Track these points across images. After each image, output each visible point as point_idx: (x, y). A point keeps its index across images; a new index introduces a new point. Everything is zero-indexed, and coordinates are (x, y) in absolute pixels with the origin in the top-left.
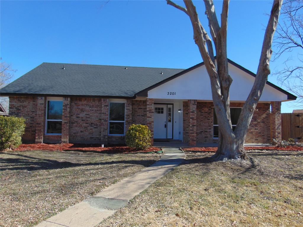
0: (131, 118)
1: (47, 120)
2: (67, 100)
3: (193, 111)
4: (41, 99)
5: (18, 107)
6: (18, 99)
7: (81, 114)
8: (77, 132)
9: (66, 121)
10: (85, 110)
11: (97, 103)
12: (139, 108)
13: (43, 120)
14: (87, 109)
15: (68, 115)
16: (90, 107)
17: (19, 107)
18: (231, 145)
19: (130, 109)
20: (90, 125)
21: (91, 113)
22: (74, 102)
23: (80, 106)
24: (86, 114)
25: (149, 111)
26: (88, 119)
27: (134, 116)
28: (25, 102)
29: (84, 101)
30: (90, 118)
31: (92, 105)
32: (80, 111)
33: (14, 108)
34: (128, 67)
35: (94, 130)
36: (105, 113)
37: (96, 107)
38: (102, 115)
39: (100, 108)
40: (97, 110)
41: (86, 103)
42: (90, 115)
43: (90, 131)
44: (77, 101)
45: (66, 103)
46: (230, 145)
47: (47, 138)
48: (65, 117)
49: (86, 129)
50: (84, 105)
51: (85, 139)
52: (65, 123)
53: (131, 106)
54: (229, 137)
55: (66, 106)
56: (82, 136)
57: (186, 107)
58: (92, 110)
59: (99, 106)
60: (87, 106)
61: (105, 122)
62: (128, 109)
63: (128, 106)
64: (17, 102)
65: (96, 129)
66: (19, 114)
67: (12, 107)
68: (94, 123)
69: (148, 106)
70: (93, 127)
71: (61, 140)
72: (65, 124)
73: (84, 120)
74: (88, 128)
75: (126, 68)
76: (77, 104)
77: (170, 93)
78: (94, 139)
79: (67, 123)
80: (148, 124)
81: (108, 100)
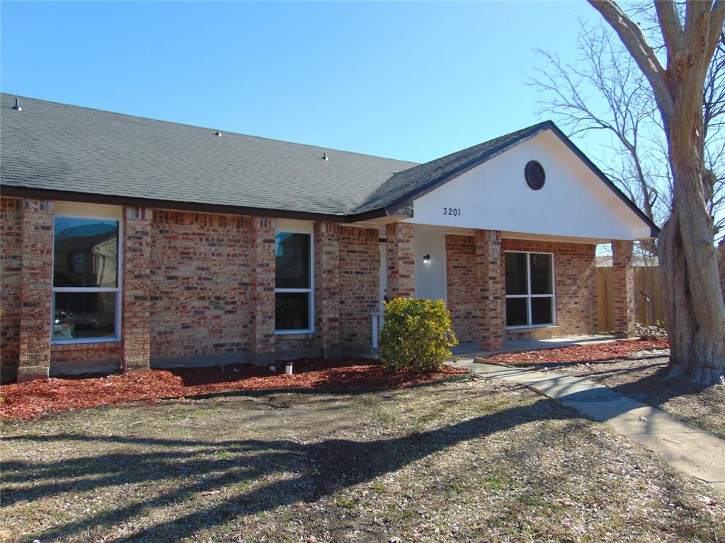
0: (338, 281)
1: (52, 290)
2: (143, 218)
3: (494, 259)
7: (181, 268)
8: (169, 330)
9: (140, 293)
10: (195, 254)
11: (233, 231)
12: (349, 252)
13: (49, 288)
14: (202, 250)
16: (210, 245)
19: (333, 253)
20: (211, 303)
21: (215, 265)
22: (159, 227)
23: (177, 239)
24: (199, 269)
25: (403, 258)
26: (207, 285)
29: (192, 223)
30: (211, 279)
31: (216, 237)
32: (179, 257)
35: (226, 319)
36: (267, 265)
37: (229, 246)
38: (259, 270)
39: (241, 246)
40: (234, 255)
41: (197, 231)
42: (212, 270)
43: (214, 322)
44: (167, 223)
45: (139, 229)
48: (137, 277)
49: (197, 316)
50: (192, 237)
51: (197, 351)
52: (137, 298)
53: (336, 244)
55: (140, 238)
56: (186, 343)
57: (453, 249)
58: (219, 255)
59: (238, 241)
60: (201, 239)
61: (266, 293)
63: (328, 244)
65: (232, 315)
68: (224, 298)
69: (400, 245)
70: (223, 309)
71: (124, 361)
72: (138, 304)
73: (191, 289)
74: (207, 313)
75: (217, 134)
76: (167, 232)
77: (448, 212)
78: (227, 350)
79: (145, 298)
80: (403, 295)
81: (274, 223)
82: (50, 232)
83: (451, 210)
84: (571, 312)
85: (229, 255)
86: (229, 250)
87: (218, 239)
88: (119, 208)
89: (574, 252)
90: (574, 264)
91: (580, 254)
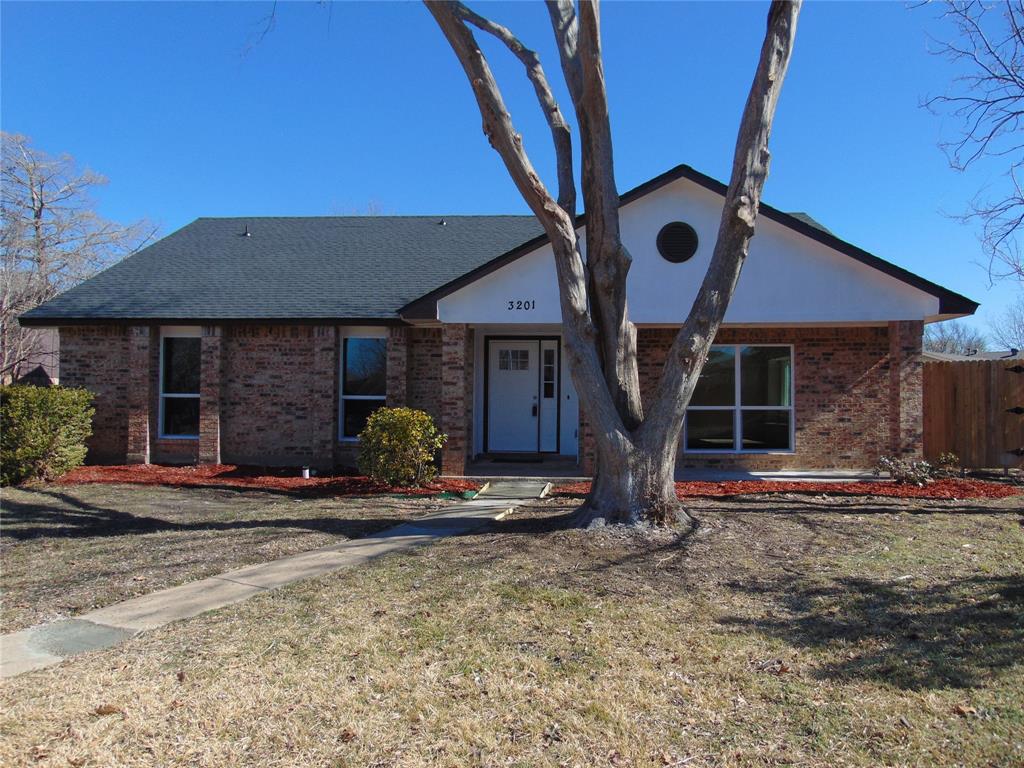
0: (404, 388)
1: (162, 395)
2: (213, 335)
4: (141, 332)
5: (83, 359)
6: (84, 335)
7: (257, 377)
8: (246, 431)
9: (211, 399)
10: (269, 363)
11: (304, 341)
12: (433, 355)
13: (147, 394)
14: (275, 359)
15: (217, 381)
16: (282, 355)
17: (86, 356)
18: (619, 478)
19: (400, 359)
20: (283, 409)
21: (287, 373)
22: (237, 341)
23: (254, 350)
24: (273, 377)
25: (448, 363)
26: (280, 392)
27: (418, 379)
28: (101, 343)
29: (266, 336)
30: (283, 386)
31: (288, 347)
32: (255, 367)
33: (73, 360)
34: (448, 218)
35: (297, 424)
36: (325, 373)
37: (300, 355)
38: (316, 377)
39: (310, 355)
40: (305, 364)
41: (271, 342)
42: (285, 377)
43: (286, 426)
44: (245, 336)
45: (210, 344)
46: (616, 477)
47: (163, 447)
48: (209, 385)
49: (271, 420)
50: (266, 348)
51: (269, 453)
52: (209, 403)
53: (404, 349)
54: (612, 451)
55: (211, 352)
56: (259, 444)
58: (291, 363)
59: (308, 350)
60: (275, 350)
61: (326, 400)
62: (395, 359)
63: (394, 350)
64: (81, 342)
65: (303, 421)
66: (87, 379)
67: (68, 358)
68: (295, 404)
69: (445, 348)
70: (293, 414)
71: (198, 455)
72: (209, 408)
73: (265, 395)
74: (279, 418)
75: (442, 223)
76: (245, 345)
77: (516, 305)
78: (297, 453)
79: (214, 403)
80: (447, 404)
81: (332, 331)
82: (147, 351)
83: (520, 303)
84: (828, 434)
85: (300, 363)
86: (300, 359)
87: (290, 350)
88: (199, 328)
89: (841, 342)
90: (841, 360)
91: (855, 344)
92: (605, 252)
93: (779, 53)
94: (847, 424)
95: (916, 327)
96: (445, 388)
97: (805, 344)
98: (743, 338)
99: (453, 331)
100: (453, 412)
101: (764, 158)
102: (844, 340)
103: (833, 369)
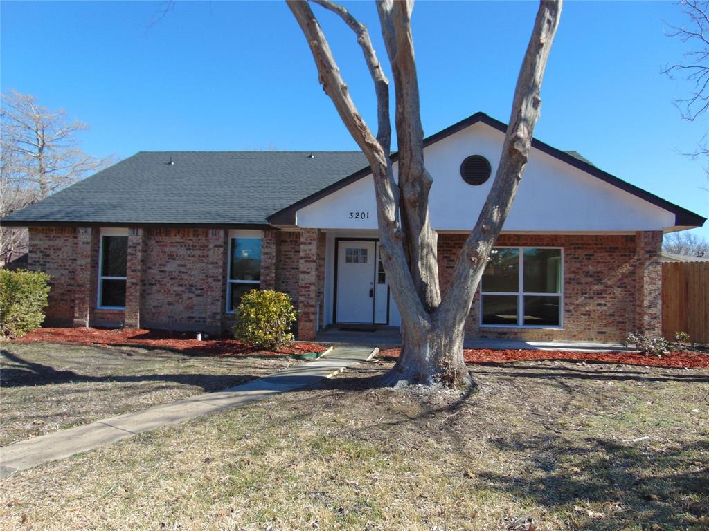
0: (274, 275)
1: (101, 278)
2: (137, 235)
4: (86, 232)
5: (45, 250)
6: (46, 233)
7: (168, 265)
8: (159, 305)
9: (134, 281)
10: (177, 256)
11: (202, 239)
12: (294, 252)
13: (89, 277)
14: (182, 253)
15: (139, 268)
16: (187, 249)
17: (47, 249)
18: (419, 348)
19: (271, 254)
20: (186, 289)
21: (190, 263)
22: (155, 239)
23: (166, 246)
24: (179, 266)
25: (305, 257)
26: (185, 277)
27: (284, 269)
28: (58, 239)
29: (175, 236)
30: (187, 273)
31: (191, 244)
32: (167, 258)
33: (38, 252)
34: (317, 153)
35: (196, 300)
36: (217, 263)
37: (200, 250)
38: (210, 266)
40: (203, 256)
41: (179, 240)
42: (188, 266)
43: (188, 302)
44: (160, 236)
45: (135, 241)
46: (417, 348)
47: (100, 315)
48: (133, 271)
49: (177, 297)
50: (175, 244)
51: (176, 320)
52: (133, 284)
53: (274, 247)
54: (414, 328)
55: (135, 247)
56: (169, 314)
58: (193, 256)
60: (181, 246)
61: (217, 283)
62: (266, 254)
63: (266, 247)
64: (44, 238)
65: (200, 298)
66: (48, 265)
67: (35, 249)
68: (195, 286)
69: (302, 247)
70: (194, 293)
71: (124, 322)
72: (133, 287)
73: (174, 279)
74: (184, 295)
75: (310, 156)
76: (160, 242)
77: (355, 216)
78: (195, 321)
79: (137, 284)
80: (303, 287)
81: (222, 233)
82: (90, 246)
83: (357, 214)
84: (589, 315)
86: (199, 253)
87: (193, 246)
88: (127, 229)
89: (599, 246)
90: (599, 259)
91: (611, 248)
92: (412, 174)
93: (549, 22)
94: (604, 308)
95: (657, 236)
96: (301, 276)
97: (572, 247)
98: (525, 242)
99: (308, 234)
100: (307, 294)
101: (536, 103)
102: (602, 244)
103: (593, 266)
